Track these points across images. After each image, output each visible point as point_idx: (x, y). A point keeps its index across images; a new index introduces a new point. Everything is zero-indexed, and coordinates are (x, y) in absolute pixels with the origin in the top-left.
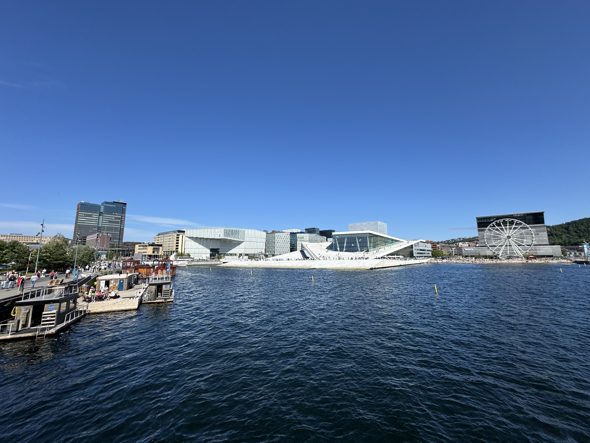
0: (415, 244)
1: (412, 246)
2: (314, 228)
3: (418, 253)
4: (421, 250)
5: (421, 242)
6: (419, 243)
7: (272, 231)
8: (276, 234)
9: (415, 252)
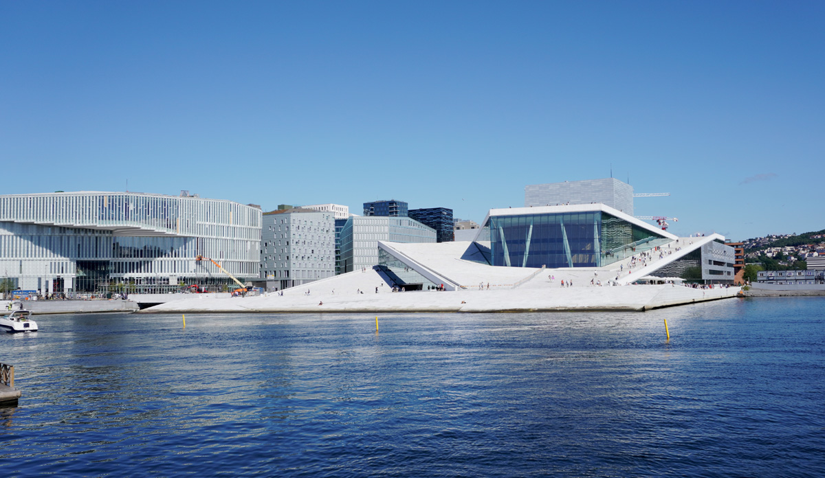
0: (705, 246)
1: (699, 250)
2: (392, 203)
3: (712, 272)
4: (716, 263)
5: (717, 240)
6: (714, 243)
7: (279, 207)
8: (294, 216)
9: (706, 267)
